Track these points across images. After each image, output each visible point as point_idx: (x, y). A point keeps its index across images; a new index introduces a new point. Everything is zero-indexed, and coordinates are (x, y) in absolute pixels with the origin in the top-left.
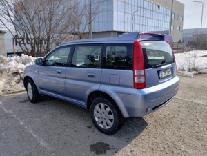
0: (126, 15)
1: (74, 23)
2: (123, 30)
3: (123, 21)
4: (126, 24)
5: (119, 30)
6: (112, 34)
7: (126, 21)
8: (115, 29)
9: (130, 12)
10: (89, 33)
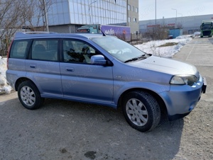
0: (83, 6)
1: (24, 15)
2: (81, 23)
3: (80, 13)
4: (84, 16)
5: (77, 23)
6: (70, 28)
7: (84, 13)
8: (72, 22)
9: (86, 4)
10: (44, 27)
